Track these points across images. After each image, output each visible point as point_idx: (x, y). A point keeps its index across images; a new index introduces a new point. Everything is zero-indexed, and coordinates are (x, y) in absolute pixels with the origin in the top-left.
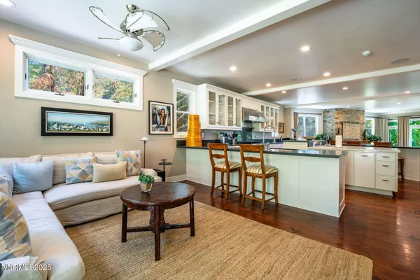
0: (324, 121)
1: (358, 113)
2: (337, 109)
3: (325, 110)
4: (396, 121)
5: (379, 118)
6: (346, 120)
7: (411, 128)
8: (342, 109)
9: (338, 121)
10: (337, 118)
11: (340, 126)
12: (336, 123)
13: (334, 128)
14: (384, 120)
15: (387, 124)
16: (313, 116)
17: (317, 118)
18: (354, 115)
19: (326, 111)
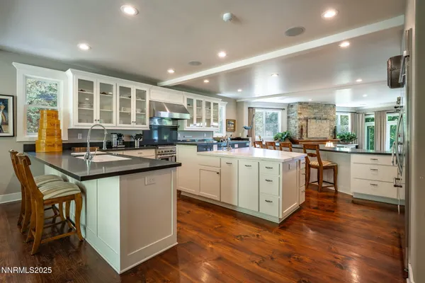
0: (288, 117)
1: (328, 108)
2: (300, 103)
3: (289, 104)
4: (373, 116)
5: (356, 113)
6: (313, 116)
7: (389, 124)
8: (307, 103)
9: (302, 117)
10: (300, 114)
11: (304, 122)
12: (299, 119)
13: (297, 125)
14: (361, 115)
15: (364, 120)
16: (275, 111)
17: (280, 113)
18: (322, 110)
19: (290, 106)
